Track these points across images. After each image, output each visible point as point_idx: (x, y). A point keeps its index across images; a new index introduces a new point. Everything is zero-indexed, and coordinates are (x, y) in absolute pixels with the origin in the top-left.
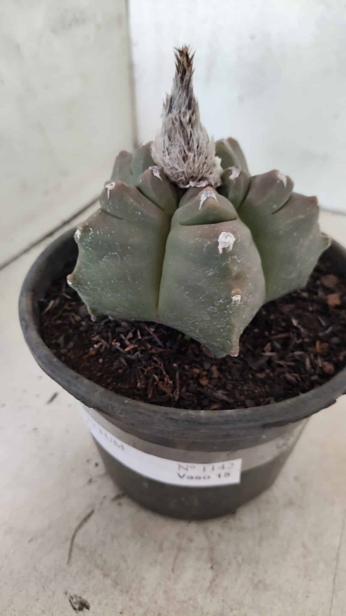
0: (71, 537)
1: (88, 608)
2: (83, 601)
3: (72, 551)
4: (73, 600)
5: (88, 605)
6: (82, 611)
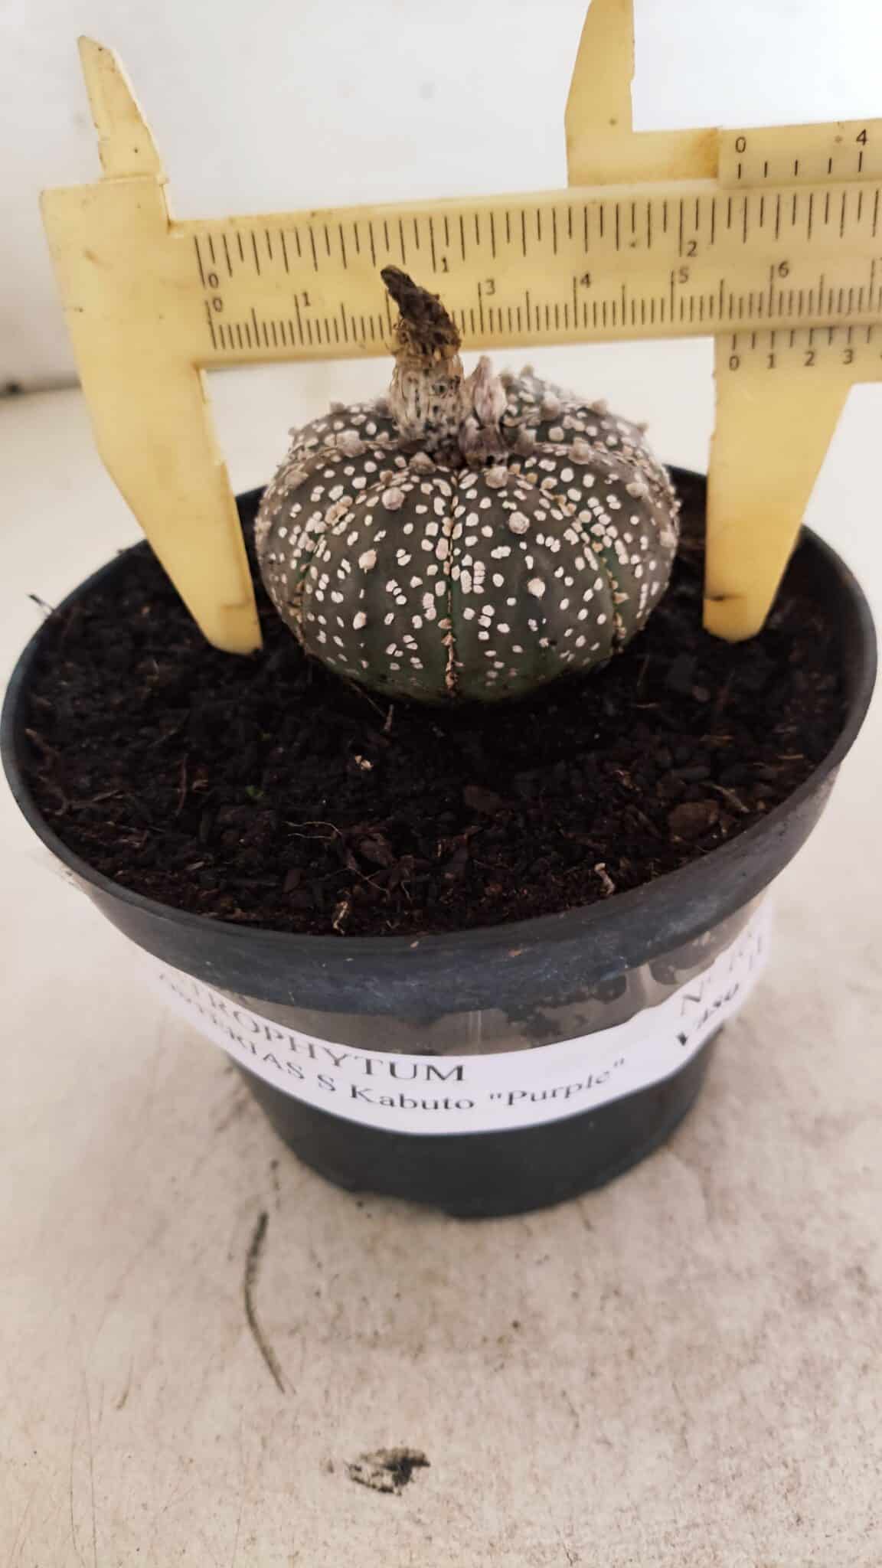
0: (244, 1319)
1: (422, 1462)
2: (395, 1457)
3: (271, 1352)
4: (363, 1471)
5: (418, 1455)
6: (413, 1482)
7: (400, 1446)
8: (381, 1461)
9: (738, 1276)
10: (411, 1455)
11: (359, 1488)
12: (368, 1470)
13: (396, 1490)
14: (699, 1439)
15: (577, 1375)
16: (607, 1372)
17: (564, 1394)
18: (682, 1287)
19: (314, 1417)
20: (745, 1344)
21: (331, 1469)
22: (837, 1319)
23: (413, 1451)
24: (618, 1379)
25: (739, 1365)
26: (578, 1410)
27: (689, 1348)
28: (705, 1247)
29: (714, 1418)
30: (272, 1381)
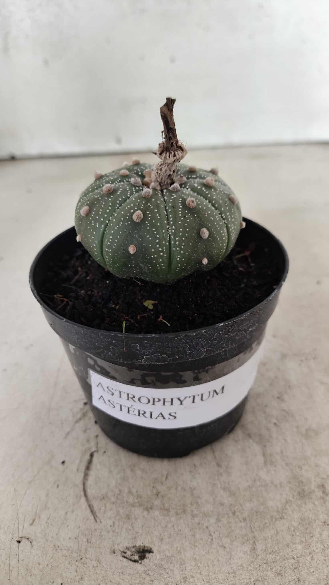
0: (82, 493)
1: (150, 551)
2: (140, 549)
3: (93, 506)
4: (127, 553)
5: (149, 549)
6: (146, 558)
7: (142, 545)
8: (134, 550)
9: (276, 486)
10: (146, 548)
11: (125, 560)
12: (129, 553)
13: (140, 562)
14: (260, 547)
15: (213, 520)
16: (224, 520)
17: (207, 527)
18: (254, 489)
19: (108, 532)
20: (278, 512)
21: (114, 553)
22: (314, 504)
23: (147, 547)
24: (228, 523)
25: (276, 519)
26: (212, 534)
27: (257, 512)
28: (263, 474)
29: (266, 539)
30: (92, 518)
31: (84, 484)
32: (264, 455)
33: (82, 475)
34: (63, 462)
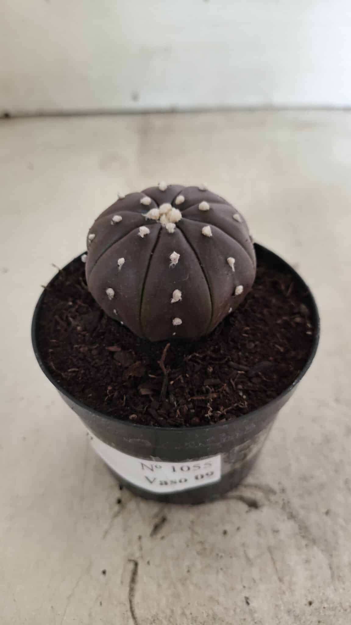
31: (131, 601)
32: (331, 568)
33: (128, 589)
34: (104, 572)
